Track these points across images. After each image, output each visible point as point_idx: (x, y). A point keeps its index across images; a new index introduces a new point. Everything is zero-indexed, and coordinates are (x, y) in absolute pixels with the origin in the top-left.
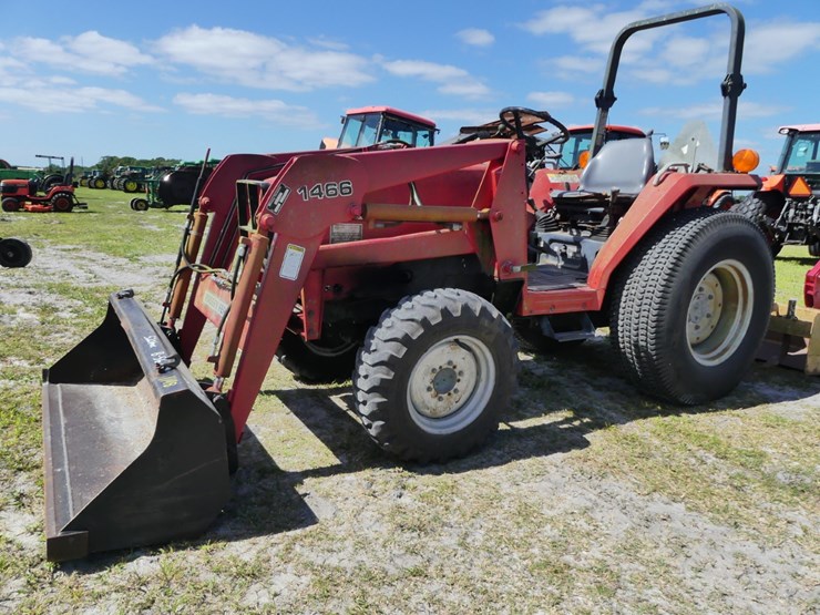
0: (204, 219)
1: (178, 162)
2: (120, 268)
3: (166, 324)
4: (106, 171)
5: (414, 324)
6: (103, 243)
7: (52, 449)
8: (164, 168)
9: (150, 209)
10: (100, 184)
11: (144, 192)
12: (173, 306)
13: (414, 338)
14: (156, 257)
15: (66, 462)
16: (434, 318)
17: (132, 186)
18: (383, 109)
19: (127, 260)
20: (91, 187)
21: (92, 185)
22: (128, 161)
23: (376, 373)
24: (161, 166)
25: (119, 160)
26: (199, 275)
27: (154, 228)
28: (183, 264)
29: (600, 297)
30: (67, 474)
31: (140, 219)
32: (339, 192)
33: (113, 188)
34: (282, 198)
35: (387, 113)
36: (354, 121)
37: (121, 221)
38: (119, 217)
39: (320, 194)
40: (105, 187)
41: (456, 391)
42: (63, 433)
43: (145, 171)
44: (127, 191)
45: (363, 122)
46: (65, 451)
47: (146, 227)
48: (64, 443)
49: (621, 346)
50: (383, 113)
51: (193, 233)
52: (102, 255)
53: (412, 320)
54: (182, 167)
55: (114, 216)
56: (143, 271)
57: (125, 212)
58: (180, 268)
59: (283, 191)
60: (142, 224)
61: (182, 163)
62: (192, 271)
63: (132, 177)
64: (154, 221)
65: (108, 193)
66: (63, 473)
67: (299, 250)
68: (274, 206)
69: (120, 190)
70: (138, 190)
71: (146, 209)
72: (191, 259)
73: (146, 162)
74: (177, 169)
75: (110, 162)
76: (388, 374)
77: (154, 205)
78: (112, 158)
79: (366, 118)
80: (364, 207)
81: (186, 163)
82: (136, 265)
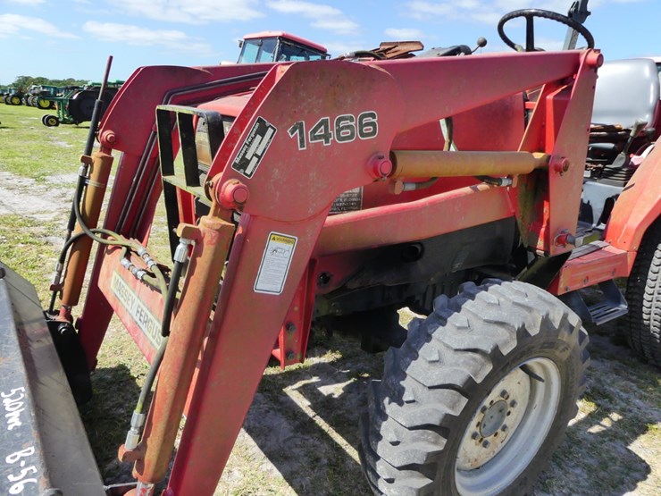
0: (107, 162)
1: (86, 82)
2: (25, 190)
3: (57, 313)
4: (20, 90)
5: (477, 356)
6: (10, 160)
8: (73, 88)
9: (60, 125)
10: (16, 100)
11: (55, 109)
12: (66, 289)
13: (479, 381)
14: (64, 177)
16: (506, 343)
17: (46, 103)
18: (279, 33)
19: (32, 180)
20: (7, 104)
21: (9, 102)
22: (41, 80)
23: (415, 440)
24: (70, 86)
25: (33, 80)
26: (102, 247)
27: (64, 144)
28: (79, 229)
29: (630, 260)
31: (50, 135)
32: (357, 132)
33: (28, 105)
34: (259, 145)
35: (283, 38)
36: (251, 45)
37: (32, 137)
38: (30, 133)
39: (326, 136)
40: (20, 104)
41: (504, 428)
43: (56, 90)
44: (41, 107)
45: (260, 46)
47: (55, 143)
49: (645, 316)
50: (280, 37)
51: (92, 183)
52: (7, 174)
53: (475, 351)
54: (89, 87)
55: (26, 132)
56: (48, 193)
57: (37, 127)
58: (74, 234)
59: (262, 132)
60: (52, 141)
61: (90, 83)
62: (92, 240)
63: (44, 96)
64: (63, 138)
65: (23, 109)
67: (288, 242)
68: (244, 163)
69: (34, 106)
70: (51, 107)
71: (57, 125)
72: (90, 222)
73: (58, 82)
74: (85, 89)
75: (26, 81)
76: (436, 443)
77: (64, 122)
78: (27, 78)
79: (263, 42)
80: (393, 157)
81: (94, 84)
82: (42, 186)
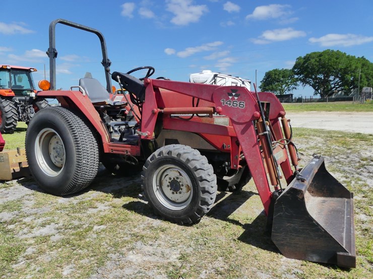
7: (351, 224)
15: (345, 218)
30: (345, 214)
42: (345, 229)
46: (345, 222)
48: (345, 225)
66: (347, 215)
